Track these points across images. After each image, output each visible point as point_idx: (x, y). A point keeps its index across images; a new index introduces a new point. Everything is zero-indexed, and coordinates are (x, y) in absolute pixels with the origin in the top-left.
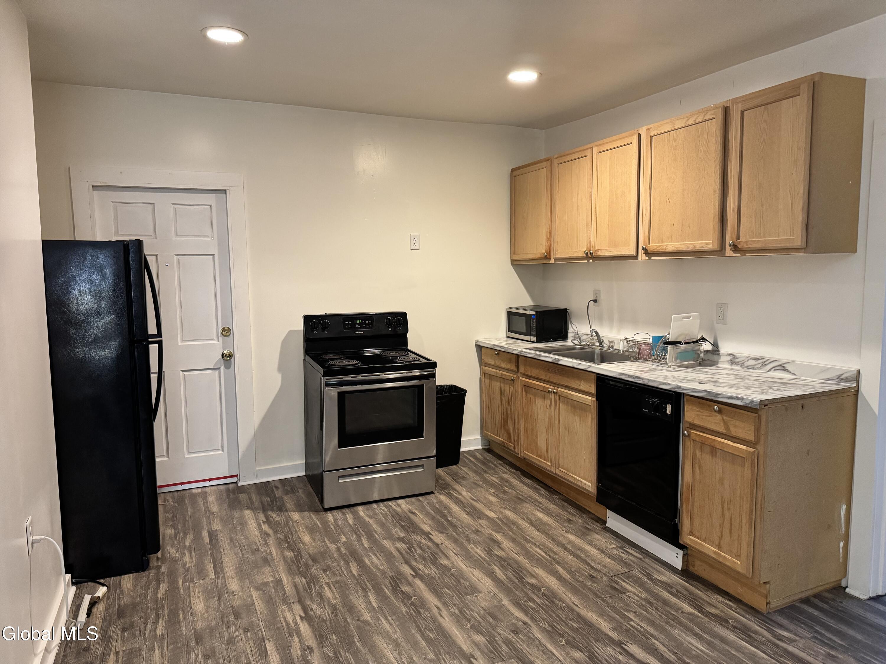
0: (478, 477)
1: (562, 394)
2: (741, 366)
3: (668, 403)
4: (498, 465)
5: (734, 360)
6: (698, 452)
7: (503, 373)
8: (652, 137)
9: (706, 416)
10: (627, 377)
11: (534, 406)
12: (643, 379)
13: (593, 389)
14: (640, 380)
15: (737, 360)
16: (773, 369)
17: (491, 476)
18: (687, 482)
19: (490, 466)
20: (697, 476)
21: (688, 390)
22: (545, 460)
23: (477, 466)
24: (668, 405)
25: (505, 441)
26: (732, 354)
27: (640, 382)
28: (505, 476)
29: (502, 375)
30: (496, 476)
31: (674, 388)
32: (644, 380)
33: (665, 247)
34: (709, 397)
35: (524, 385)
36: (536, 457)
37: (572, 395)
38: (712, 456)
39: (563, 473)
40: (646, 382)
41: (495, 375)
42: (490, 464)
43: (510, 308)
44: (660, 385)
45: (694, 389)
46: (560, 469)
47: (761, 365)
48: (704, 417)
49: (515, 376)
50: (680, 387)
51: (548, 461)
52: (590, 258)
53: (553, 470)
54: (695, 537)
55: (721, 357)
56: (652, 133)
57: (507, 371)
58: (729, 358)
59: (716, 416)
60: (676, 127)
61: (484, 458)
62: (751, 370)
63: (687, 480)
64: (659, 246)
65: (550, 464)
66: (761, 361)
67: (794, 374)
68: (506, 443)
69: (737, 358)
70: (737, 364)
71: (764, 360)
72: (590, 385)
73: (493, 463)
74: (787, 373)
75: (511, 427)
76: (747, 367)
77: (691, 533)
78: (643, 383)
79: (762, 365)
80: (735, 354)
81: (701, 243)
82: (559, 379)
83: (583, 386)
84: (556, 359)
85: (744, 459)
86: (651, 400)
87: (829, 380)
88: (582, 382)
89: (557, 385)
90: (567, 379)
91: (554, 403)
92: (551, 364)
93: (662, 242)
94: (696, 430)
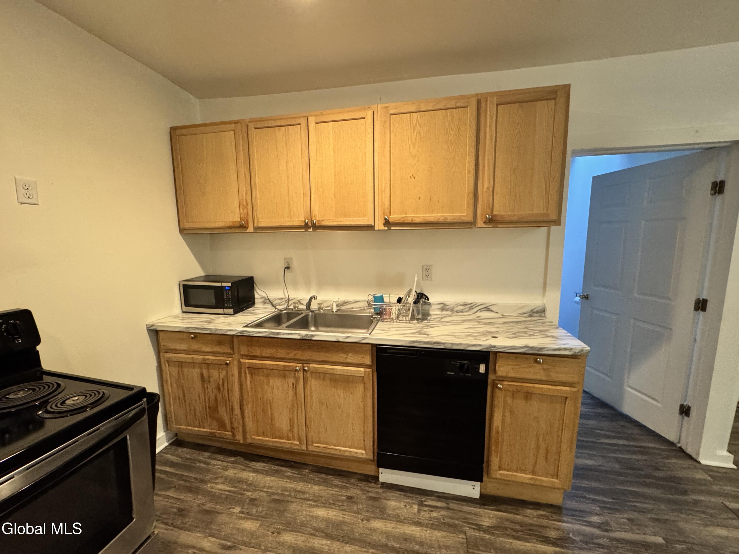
0: (200, 497)
1: (317, 370)
2: (451, 311)
3: (482, 363)
4: (209, 461)
5: (444, 307)
6: (509, 400)
7: (206, 357)
8: (390, 115)
9: (523, 368)
10: (422, 344)
11: (266, 387)
12: (444, 344)
13: (368, 360)
14: (440, 346)
15: (447, 307)
16: (479, 311)
17: (214, 485)
18: (498, 427)
19: (199, 468)
20: (508, 420)
21: (505, 348)
22: (288, 439)
23: (184, 478)
24: (481, 365)
25: (214, 431)
26: (442, 303)
27: (442, 347)
28: (231, 473)
29: (204, 359)
30: (220, 480)
31: (487, 348)
32: (446, 345)
33: (411, 219)
34: (531, 352)
35: (248, 368)
36: (273, 440)
37: (333, 369)
38: (527, 401)
39: (321, 448)
40: (448, 347)
41: (191, 361)
42: (198, 464)
43: (184, 281)
44: (468, 347)
45: (512, 346)
46: (315, 444)
47: (468, 309)
48: (522, 369)
49: (230, 359)
50: (495, 347)
51: (294, 440)
52: (310, 228)
53: (303, 448)
54: (505, 470)
55: (432, 306)
56: (392, 112)
57: (212, 354)
58: (440, 306)
59: (535, 366)
60: (422, 109)
61: (182, 458)
62: (460, 314)
63: (498, 426)
64: (403, 218)
65: (298, 443)
66: (469, 306)
67: (497, 313)
68: (218, 433)
69: (447, 306)
70: (447, 310)
71: (472, 305)
72: (362, 356)
73: (200, 461)
74: (490, 312)
75: (225, 415)
76: (457, 311)
77: (500, 468)
78: (444, 348)
79: (470, 309)
80: (445, 303)
81: (453, 216)
82: (311, 356)
83: (351, 358)
84: (307, 335)
85: (566, 398)
86: (458, 363)
87: (524, 313)
88: (350, 355)
89: (308, 362)
90: (326, 354)
91: (302, 381)
92: (299, 341)
93: (406, 214)
94: (512, 381)
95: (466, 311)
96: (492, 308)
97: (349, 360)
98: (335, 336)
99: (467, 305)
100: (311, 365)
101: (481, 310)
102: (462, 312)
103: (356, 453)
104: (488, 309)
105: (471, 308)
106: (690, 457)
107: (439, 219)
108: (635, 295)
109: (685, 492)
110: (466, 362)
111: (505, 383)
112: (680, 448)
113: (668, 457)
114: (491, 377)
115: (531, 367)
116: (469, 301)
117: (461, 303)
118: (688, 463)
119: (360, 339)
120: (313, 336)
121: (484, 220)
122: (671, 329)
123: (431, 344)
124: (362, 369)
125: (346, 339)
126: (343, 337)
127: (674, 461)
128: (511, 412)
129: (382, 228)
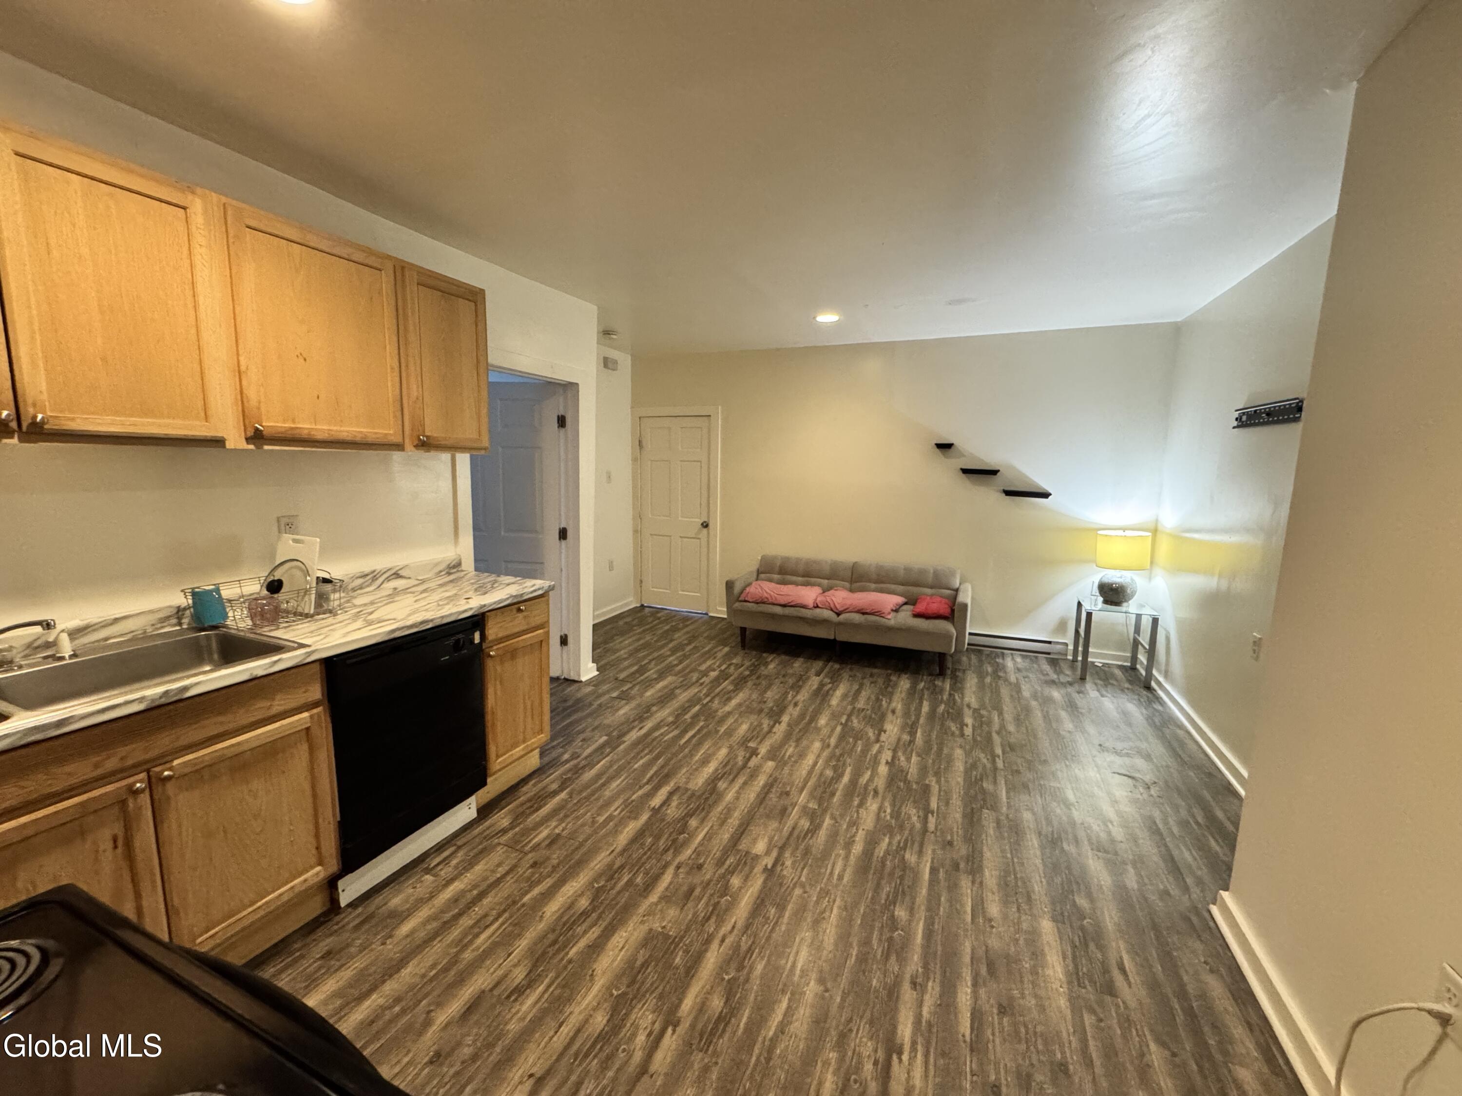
2: (344, 592)
3: (476, 630)
6: (499, 667)
8: (247, 227)
9: (508, 623)
13: (315, 693)
14: (428, 624)
16: (387, 581)
18: (492, 707)
20: (499, 693)
21: (494, 604)
24: (476, 633)
32: (434, 621)
33: (306, 432)
34: (516, 601)
38: (512, 660)
44: (459, 615)
45: (499, 600)
47: (370, 581)
48: (508, 625)
50: (485, 606)
56: (248, 222)
59: (519, 617)
63: (492, 705)
64: (292, 429)
66: (369, 576)
67: (409, 578)
71: (373, 574)
72: (306, 688)
74: (402, 579)
76: (352, 589)
77: (495, 758)
79: (373, 581)
81: (376, 433)
82: (178, 738)
83: (279, 704)
84: (166, 693)
85: (541, 641)
86: (452, 640)
87: (441, 571)
88: (278, 697)
89: (165, 758)
90: (221, 719)
91: (149, 813)
92: (142, 716)
93: (294, 421)
94: (499, 643)
95: (368, 586)
96: (401, 573)
97: (276, 710)
98: (247, 670)
99: (367, 575)
100: (176, 762)
101: (388, 579)
102: (361, 588)
103: (305, 880)
104: (397, 575)
105: (374, 579)
106: (575, 681)
107: (355, 436)
108: (503, 533)
109: (591, 704)
110: (460, 636)
111: (495, 648)
112: (565, 679)
113: (564, 690)
114: (484, 646)
115: (515, 618)
116: (367, 570)
117: (358, 575)
118: (576, 685)
119: (303, 657)
120: (186, 689)
121: (416, 442)
122: (542, 563)
123: (416, 627)
124: (306, 715)
125: (270, 667)
126: (265, 665)
127: (569, 689)
128: (501, 682)
129: (243, 445)
